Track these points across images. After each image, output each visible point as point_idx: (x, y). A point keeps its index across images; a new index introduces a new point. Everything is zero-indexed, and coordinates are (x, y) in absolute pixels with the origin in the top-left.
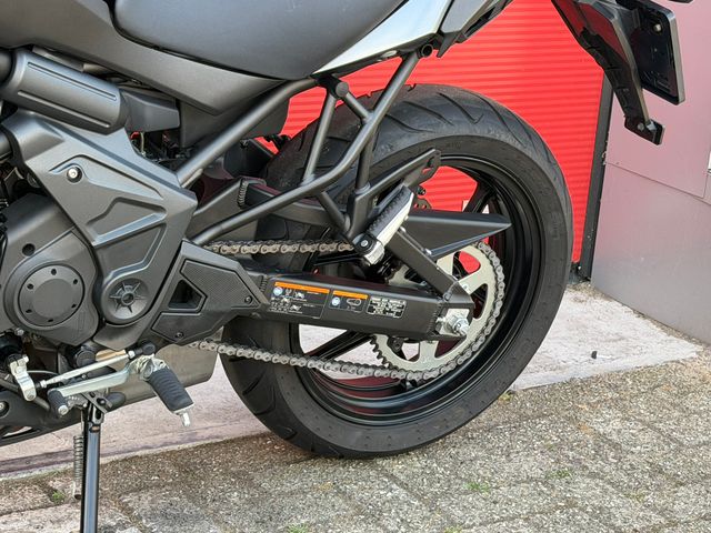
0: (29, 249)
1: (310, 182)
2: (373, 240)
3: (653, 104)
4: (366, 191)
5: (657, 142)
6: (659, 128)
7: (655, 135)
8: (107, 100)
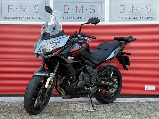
0: (86, 76)
1: (105, 70)
2: (111, 76)
3: (127, 67)
4: (109, 71)
5: (128, 70)
6: (128, 69)
7: (127, 70)
8: (90, 63)
